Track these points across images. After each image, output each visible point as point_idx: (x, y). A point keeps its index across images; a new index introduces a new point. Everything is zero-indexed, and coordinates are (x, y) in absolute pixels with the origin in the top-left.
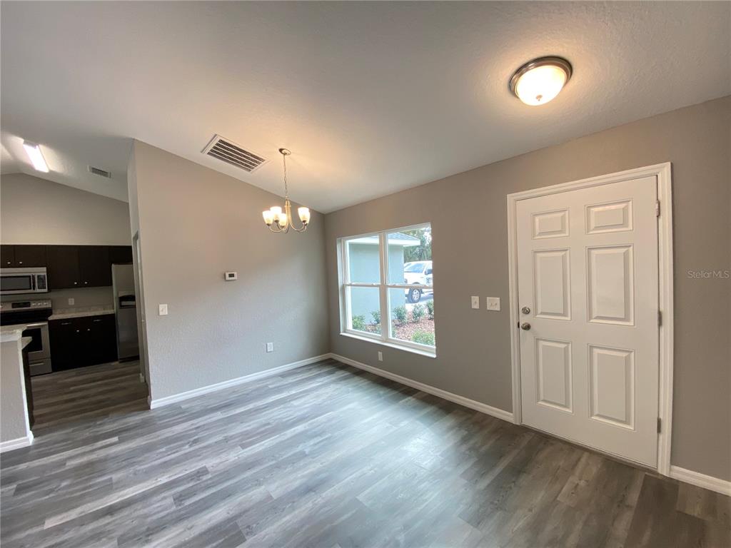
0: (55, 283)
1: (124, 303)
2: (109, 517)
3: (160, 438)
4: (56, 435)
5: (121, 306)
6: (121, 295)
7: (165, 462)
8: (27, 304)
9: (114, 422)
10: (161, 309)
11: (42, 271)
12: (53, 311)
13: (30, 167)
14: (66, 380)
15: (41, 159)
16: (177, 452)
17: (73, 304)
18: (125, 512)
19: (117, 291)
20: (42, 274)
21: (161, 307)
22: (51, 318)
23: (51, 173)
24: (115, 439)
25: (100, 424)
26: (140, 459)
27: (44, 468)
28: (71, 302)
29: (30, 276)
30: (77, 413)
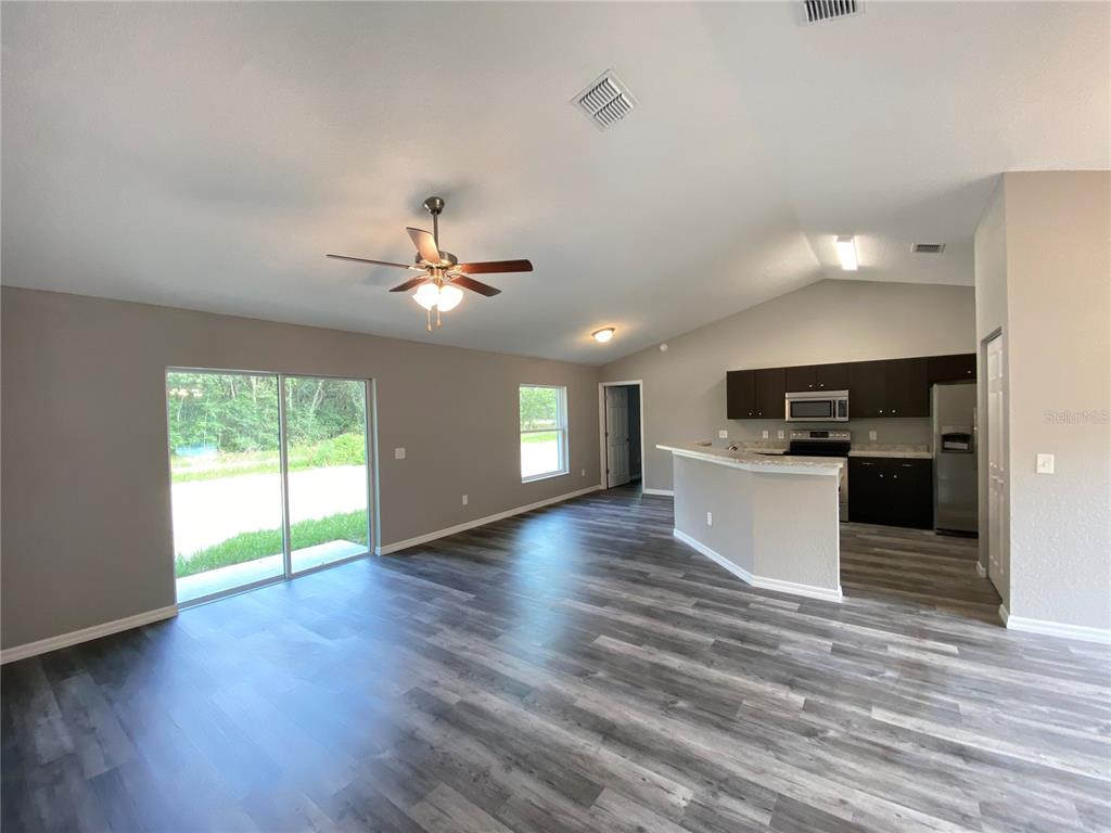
0: (859, 410)
1: (949, 445)
2: (961, 761)
3: (1033, 685)
4: (869, 604)
5: (944, 449)
6: (944, 433)
7: (1052, 734)
8: (825, 434)
9: (948, 621)
10: (1040, 461)
11: (842, 395)
12: (852, 446)
13: (838, 269)
14: (867, 537)
15: (850, 255)
16: (1073, 728)
17: (875, 438)
18: (989, 771)
19: (939, 424)
20: (844, 398)
21: (1041, 458)
22: (852, 453)
23: (861, 269)
24: (953, 649)
25: (926, 616)
26: (1002, 702)
27: (861, 641)
28: (873, 435)
29: (830, 402)
30: (890, 586)
